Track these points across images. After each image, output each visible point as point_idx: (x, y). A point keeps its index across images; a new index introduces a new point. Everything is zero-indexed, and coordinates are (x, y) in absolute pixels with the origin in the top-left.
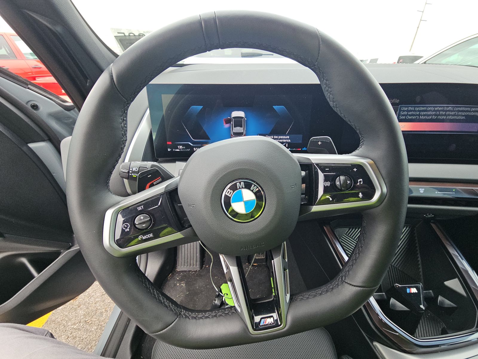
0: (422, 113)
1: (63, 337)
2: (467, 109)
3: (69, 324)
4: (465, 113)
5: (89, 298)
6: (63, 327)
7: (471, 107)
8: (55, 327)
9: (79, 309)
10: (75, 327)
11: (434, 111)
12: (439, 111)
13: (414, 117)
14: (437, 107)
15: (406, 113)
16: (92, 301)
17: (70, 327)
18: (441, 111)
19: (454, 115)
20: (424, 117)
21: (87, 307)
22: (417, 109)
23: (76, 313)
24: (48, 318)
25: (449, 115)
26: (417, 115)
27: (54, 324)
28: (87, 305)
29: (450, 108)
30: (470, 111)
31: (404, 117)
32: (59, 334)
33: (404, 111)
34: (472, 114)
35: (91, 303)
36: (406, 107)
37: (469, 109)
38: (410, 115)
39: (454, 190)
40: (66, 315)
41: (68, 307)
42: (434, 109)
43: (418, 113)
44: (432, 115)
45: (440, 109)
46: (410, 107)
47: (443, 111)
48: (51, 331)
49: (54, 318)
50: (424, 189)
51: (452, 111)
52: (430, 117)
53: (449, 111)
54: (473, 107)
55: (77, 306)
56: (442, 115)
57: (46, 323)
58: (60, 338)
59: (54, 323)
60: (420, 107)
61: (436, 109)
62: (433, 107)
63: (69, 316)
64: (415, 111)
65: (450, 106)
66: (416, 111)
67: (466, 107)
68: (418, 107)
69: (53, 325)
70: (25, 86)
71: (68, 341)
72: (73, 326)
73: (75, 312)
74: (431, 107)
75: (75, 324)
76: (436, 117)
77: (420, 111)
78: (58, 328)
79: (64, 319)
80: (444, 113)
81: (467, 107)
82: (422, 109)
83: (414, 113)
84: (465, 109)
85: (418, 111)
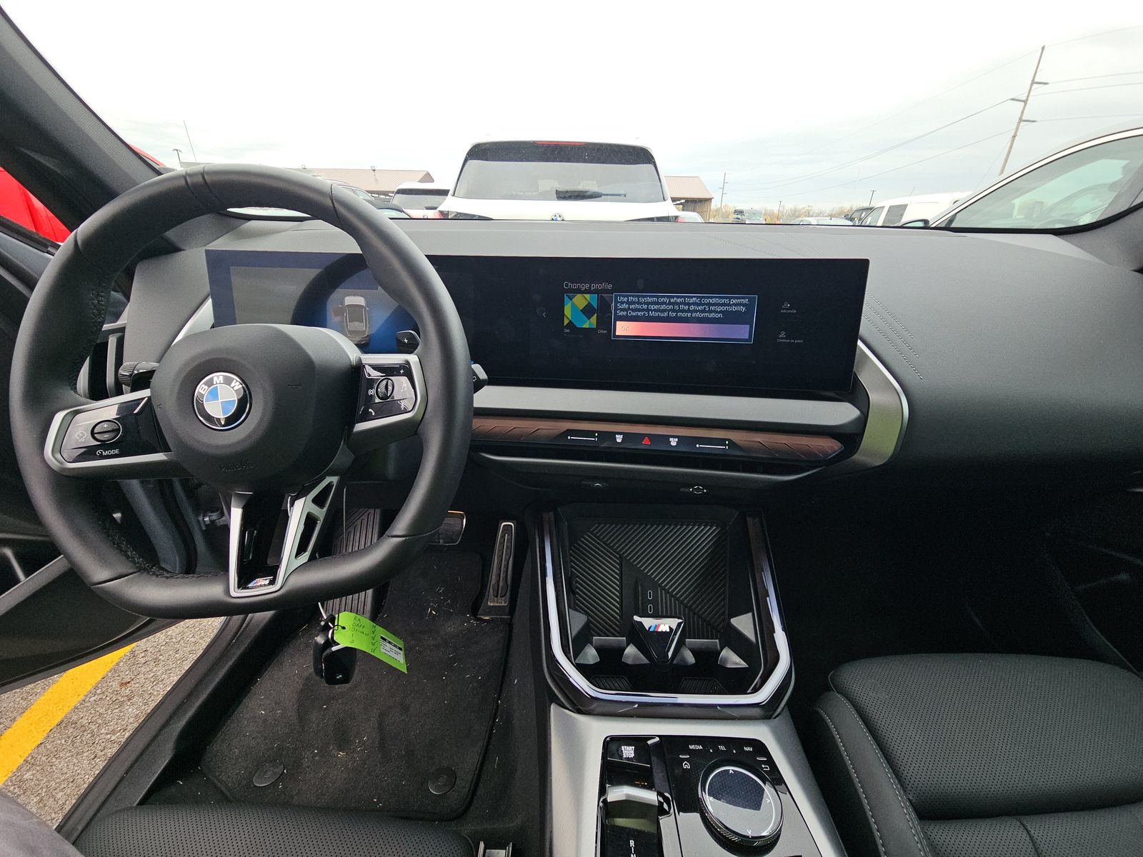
0: (652, 307)
1: (85, 754)
2: (723, 301)
3: (103, 731)
4: (721, 308)
5: (155, 683)
6: (89, 735)
7: (730, 298)
8: (74, 734)
9: (129, 704)
10: (113, 738)
11: (670, 303)
12: (679, 304)
13: (640, 314)
14: (673, 297)
15: (626, 306)
16: (158, 691)
17: (102, 736)
18: (681, 303)
19: (702, 311)
20: (657, 314)
21: (145, 701)
22: (642, 300)
23: (121, 711)
24: (63, 716)
25: (696, 311)
26: (643, 310)
27: (74, 728)
28: (147, 696)
29: (694, 299)
30: (729, 305)
31: (625, 313)
32: (80, 748)
33: (622, 303)
34: (734, 309)
35: (155, 693)
36: (624, 296)
37: (727, 301)
38: (633, 310)
39: (727, 442)
40: (100, 714)
41: (108, 699)
42: (670, 301)
43: (645, 307)
44: (669, 311)
45: (678, 300)
46: (630, 296)
47: (685, 304)
48: (65, 741)
49: (75, 718)
50: (677, 440)
51: (698, 305)
52: (666, 314)
53: (694, 304)
54: (734, 298)
55: (125, 699)
56: (683, 311)
57: (58, 725)
58: (79, 757)
59: (73, 726)
60: (647, 296)
61: (672, 300)
62: (668, 297)
63: (105, 716)
64: (639, 303)
65: (695, 297)
66: (641, 303)
67: (720, 298)
68: (644, 297)
69: (71, 730)
70: (43, 249)
71: (93, 763)
72: (109, 736)
73: (120, 709)
74: (664, 297)
75: (113, 732)
76: (675, 314)
77: (648, 304)
78: (78, 737)
79: (95, 721)
80: (686, 308)
81: (723, 298)
82: (650, 300)
83: (639, 307)
84: (719, 301)
85: (645, 303)
